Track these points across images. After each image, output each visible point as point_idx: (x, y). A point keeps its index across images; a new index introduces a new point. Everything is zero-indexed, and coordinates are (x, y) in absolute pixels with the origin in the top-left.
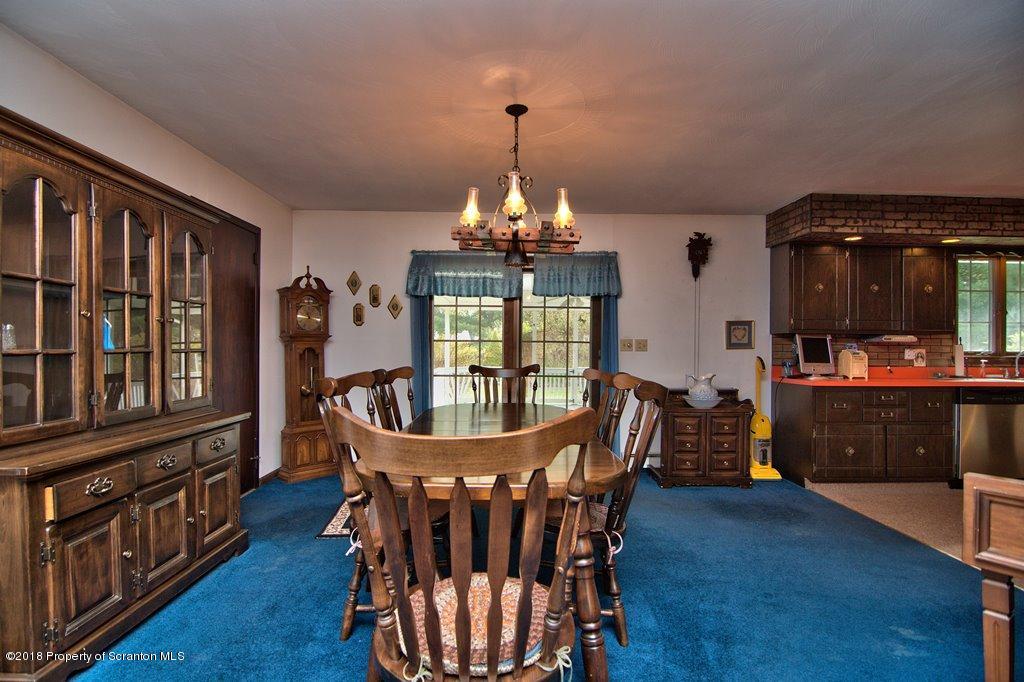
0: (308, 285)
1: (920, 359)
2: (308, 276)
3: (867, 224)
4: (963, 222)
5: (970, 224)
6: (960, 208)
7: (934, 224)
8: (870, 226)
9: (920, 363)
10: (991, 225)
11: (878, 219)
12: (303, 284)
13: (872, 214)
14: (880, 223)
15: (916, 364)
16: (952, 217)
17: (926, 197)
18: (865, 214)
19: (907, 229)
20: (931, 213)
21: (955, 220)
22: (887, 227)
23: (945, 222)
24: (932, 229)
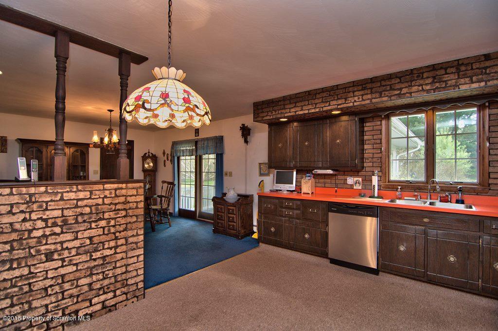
0: (149, 155)
1: (357, 184)
2: (149, 152)
3: (277, 113)
4: (327, 102)
5: (331, 102)
6: (325, 94)
7: (310, 107)
8: (278, 114)
9: (358, 187)
10: (346, 100)
11: (282, 109)
12: (147, 155)
13: (279, 107)
14: (283, 111)
15: (355, 187)
16: (320, 100)
17: (306, 92)
18: (275, 108)
19: (295, 112)
20: (308, 101)
21: (322, 102)
22: (286, 113)
23: (316, 104)
24: (309, 110)
